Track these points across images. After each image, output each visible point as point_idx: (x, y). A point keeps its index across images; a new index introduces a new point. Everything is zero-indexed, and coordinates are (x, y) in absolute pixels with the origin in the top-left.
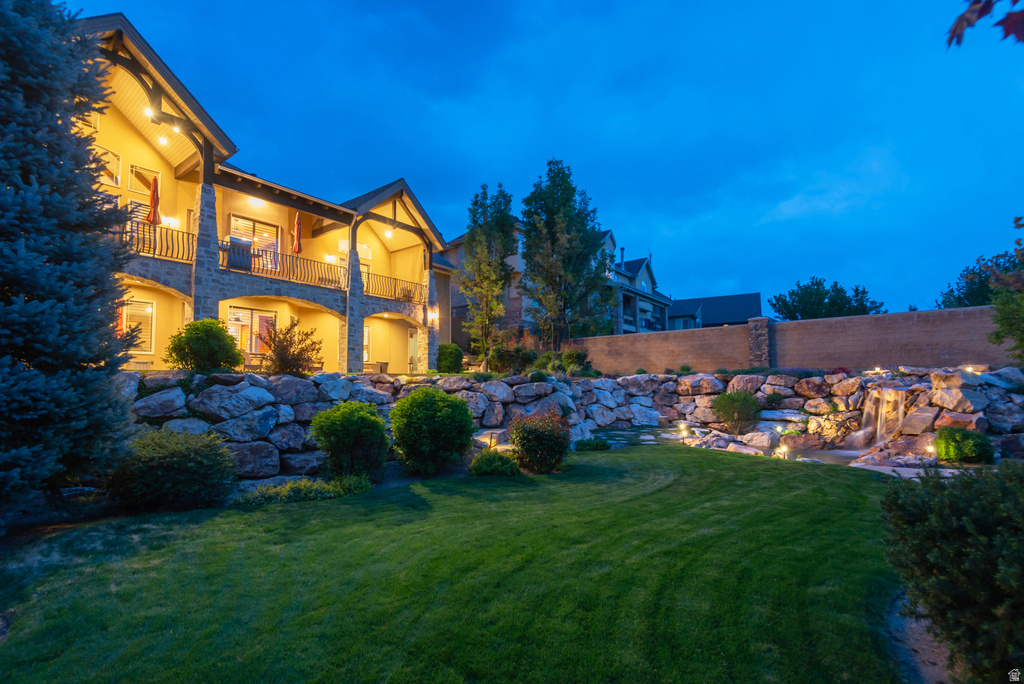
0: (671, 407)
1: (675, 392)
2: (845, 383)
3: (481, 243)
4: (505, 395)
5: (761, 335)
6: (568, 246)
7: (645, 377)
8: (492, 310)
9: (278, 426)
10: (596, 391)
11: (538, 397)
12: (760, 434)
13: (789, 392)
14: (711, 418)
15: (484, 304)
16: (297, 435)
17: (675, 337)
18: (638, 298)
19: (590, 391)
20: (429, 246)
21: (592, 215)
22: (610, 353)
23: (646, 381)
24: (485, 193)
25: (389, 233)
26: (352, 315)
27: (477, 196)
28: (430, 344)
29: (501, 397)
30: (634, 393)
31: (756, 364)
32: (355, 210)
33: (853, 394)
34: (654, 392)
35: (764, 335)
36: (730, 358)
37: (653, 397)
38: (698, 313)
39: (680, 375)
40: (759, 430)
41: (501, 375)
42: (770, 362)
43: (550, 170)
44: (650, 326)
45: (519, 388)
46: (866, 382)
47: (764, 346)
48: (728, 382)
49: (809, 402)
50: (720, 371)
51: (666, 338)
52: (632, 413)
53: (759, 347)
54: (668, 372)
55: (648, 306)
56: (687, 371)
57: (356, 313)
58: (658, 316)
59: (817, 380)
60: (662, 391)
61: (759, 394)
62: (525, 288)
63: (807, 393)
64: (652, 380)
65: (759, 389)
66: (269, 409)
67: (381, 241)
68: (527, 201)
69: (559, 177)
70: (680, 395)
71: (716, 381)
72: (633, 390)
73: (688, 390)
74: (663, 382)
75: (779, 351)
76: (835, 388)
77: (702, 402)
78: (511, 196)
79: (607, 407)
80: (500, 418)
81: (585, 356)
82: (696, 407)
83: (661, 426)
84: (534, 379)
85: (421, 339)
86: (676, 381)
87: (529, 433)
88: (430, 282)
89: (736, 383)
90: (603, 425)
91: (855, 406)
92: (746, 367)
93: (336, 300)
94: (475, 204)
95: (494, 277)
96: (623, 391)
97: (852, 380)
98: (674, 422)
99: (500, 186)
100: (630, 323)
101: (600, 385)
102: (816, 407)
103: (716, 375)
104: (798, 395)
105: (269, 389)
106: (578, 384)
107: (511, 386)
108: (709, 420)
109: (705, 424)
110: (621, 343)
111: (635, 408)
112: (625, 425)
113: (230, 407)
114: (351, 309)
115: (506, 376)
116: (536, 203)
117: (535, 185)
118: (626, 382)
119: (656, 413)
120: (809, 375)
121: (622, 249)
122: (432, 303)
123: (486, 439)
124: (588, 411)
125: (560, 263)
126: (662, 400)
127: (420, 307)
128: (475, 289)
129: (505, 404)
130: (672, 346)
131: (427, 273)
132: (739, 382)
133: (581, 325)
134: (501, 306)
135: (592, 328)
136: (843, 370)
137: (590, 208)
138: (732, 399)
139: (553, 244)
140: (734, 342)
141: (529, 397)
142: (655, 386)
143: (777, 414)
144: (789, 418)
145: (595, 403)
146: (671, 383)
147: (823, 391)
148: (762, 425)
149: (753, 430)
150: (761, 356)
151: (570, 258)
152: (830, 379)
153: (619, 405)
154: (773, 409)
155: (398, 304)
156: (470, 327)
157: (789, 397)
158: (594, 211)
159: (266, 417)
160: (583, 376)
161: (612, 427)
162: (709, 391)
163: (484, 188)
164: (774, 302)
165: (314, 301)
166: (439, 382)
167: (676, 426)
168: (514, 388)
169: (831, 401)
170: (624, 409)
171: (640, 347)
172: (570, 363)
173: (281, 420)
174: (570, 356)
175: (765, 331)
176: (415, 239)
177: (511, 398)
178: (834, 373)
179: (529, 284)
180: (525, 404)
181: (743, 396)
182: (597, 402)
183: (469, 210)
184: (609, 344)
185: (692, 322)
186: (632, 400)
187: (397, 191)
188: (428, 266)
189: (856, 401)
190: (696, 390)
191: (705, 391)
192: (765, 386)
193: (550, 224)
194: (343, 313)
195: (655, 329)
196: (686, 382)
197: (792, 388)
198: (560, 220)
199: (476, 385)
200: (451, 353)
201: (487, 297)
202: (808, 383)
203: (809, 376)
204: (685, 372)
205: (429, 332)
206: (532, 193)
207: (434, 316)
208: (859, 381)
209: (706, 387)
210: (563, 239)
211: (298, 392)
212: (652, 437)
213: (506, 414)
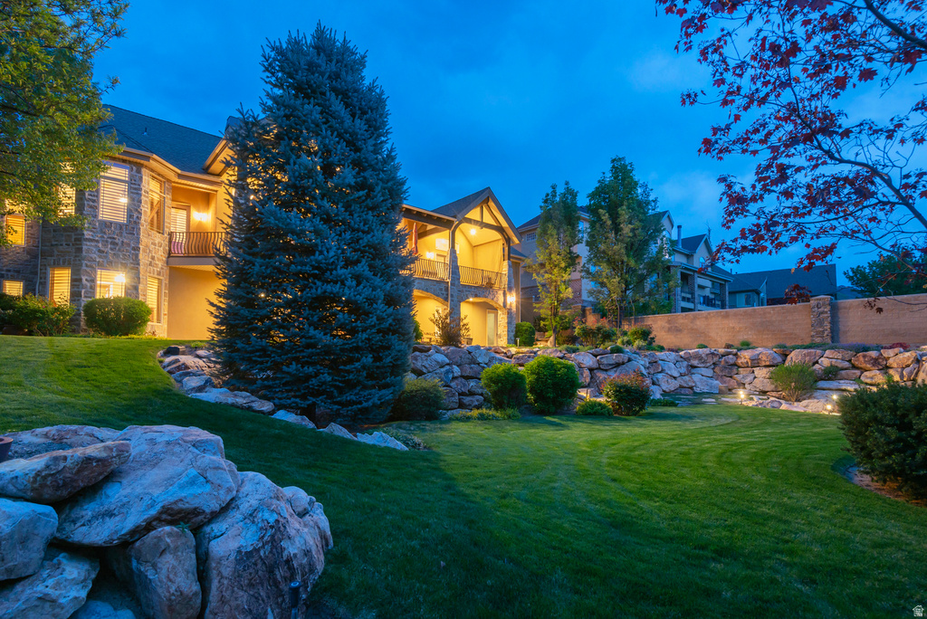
0: (731, 377)
1: (735, 365)
2: (901, 356)
3: (552, 235)
4: (591, 363)
5: (823, 313)
6: (631, 234)
7: (706, 351)
8: (560, 292)
9: (454, 378)
10: (660, 362)
11: (617, 365)
12: (816, 400)
13: (846, 364)
14: (769, 387)
15: (553, 288)
16: (464, 385)
17: (735, 315)
18: (696, 275)
19: (656, 362)
20: (508, 240)
21: (653, 204)
22: (669, 330)
23: (707, 355)
24: (554, 192)
25: (473, 231)
26: (452, 301)
27: (548, 195)
28: (509, 323)
29: (588, 365)
30: (696, 365)
31: (818, 340)
32: (455, 217)
33: (908, 366)
34: (714, 364)
35: (826, 312)
36: (791, 334)
37: (713, 369)
38: (763, 288)
39: (739, 350)
40: (815, 398)
41: (586, 348)
42: (832, 338)
43: (613, 167)
44: (708, 302)
45: (601, 358)
46: (922, 356)
47: (826, 323)
48: (786, 356)
49: (866, 373)
50: (779, 346)
51: (727, 316)
52: (694, 382)
53: (821, 323)
54: (729, 346)
55: (707, 283)
56: (746, 345)
57: (455, 299)
58: (718, 291)
59: (874, 354)
60: (722, 363)
61: (817, 366)
62: (588, 272)
63: (863, 366)
64: (713, 354)
65: (817, 362)
66: (448, 367)
67: (467, 238)
68: (592, 196)
69: (622, 172)
70: (739, 367)
71: (775, 355)
72: (695, 362)
73: (747, 362)
74: (723, 356)
75: (841, 327)
76: (891, 361)
77: (761, 373)
78: (578, 192)
79: (671, 376)
80: (588, 380)
81: (649, 333)
82: (755, 377)
83: (721, 392)
84: (613, 351)
85: (503, 318)
86: (736, 355)
87: (621, 387)
88: (509, 270)
89: (795, 357)
90: (667, 390)
91: (909, 377)
92: (808, 342)
93: (441, 289)
94: (546, 201)
95: (563, 265)
96: (685, 363)
97: (907, 354)
98: (734, 391)
99: (567, 183)
100: (688, 300)
101: (665, 358)
102: (872, 378)
103: (775, 350)
104: (854, 367)
105: (446, 356)
106: (646, 356)
107: (596, 356)
108: (767, 390)
109: (764, 393)
110: (682, 321)
111: (696, 377)
112: (688, 391)
113: (427, 366)
114: (452, 296)
115: (590, 349)
116: (600, 196)
117: (599, 181)
118: (688, 356)
119: (716, 382)
120: (866, 349)
121: (679, 227)
122: (510, 289)
123: (582, 393)
124: (655, 379)
125: (623, 251)
126: (722, 371)
127: (501, 292)
128: (547, 276)
129: (591, 370)
130: (732, 323)
131: (506, 263)
132: (797, 356)
133: (641, 304)
134: (570, 290)
135: (652, 307)
136: (901, 345)
137: (651, 198)
138: (789, 371)
139: (616, 234)
140: (797, 319)
141: (610, 365)
142: (716, 359)
143: (833, 384)
144: (843, 388)
145: (660, 372)
146: (731, 356)
147: (879, 364)
148: (818, 393)
149: (809, 398)
150: (823, 332)
151: (632, 245)
152: (886, 353)
153: (681, 375)
154: (830, 379)
155: (483, 290)
156: (539, 308)
157: (846, 369)
158: (655, 201)
159: (447, 372)
160: (648, 350)
161: (676, 392)
162: (768, 363)
163: (554, 187)
164: (851, 274)
165: (427, 291)
166: (539, 353)
167: (735, 394)
168: (598, 358)
169: (886, 373)
170: (687, 378)
171: (699, 324)
172: (636, 339)
173: (455, 375)
174: (635, 333)
175: (827, 309)
176: (496, 235)
177: (596, 366)
178: (891, 348)
179: (593, 269)
180: (606, 370)
181: (800, 368)
182: (662, 371)
183: (541, 207)
184: (669, 322)
185: (756, 297)
186: (693, 371)
187: (484, 197)
188: (506, 257)
189: (911, 373)
190: (755, 363)
191: (764, 364)
192: (822, 359)
193: (614, 216)
194: (446, 299)
195: (714, 306)
196: (746, 356)
197: (850, 361)
198: (624, 213)
199: (567, 355)
200: (527, 330)
201: (556, 282)
202: (864, 356)
203: (866, 351)
204: (746, 347)
205: (508, 313)
206: (597, 188)
207: (512, 299)
208: (914, 355)
209: (765, 360)
210: (626, 229)
211: (461, 357)
212: (714, 400)
213: (592, 378)
